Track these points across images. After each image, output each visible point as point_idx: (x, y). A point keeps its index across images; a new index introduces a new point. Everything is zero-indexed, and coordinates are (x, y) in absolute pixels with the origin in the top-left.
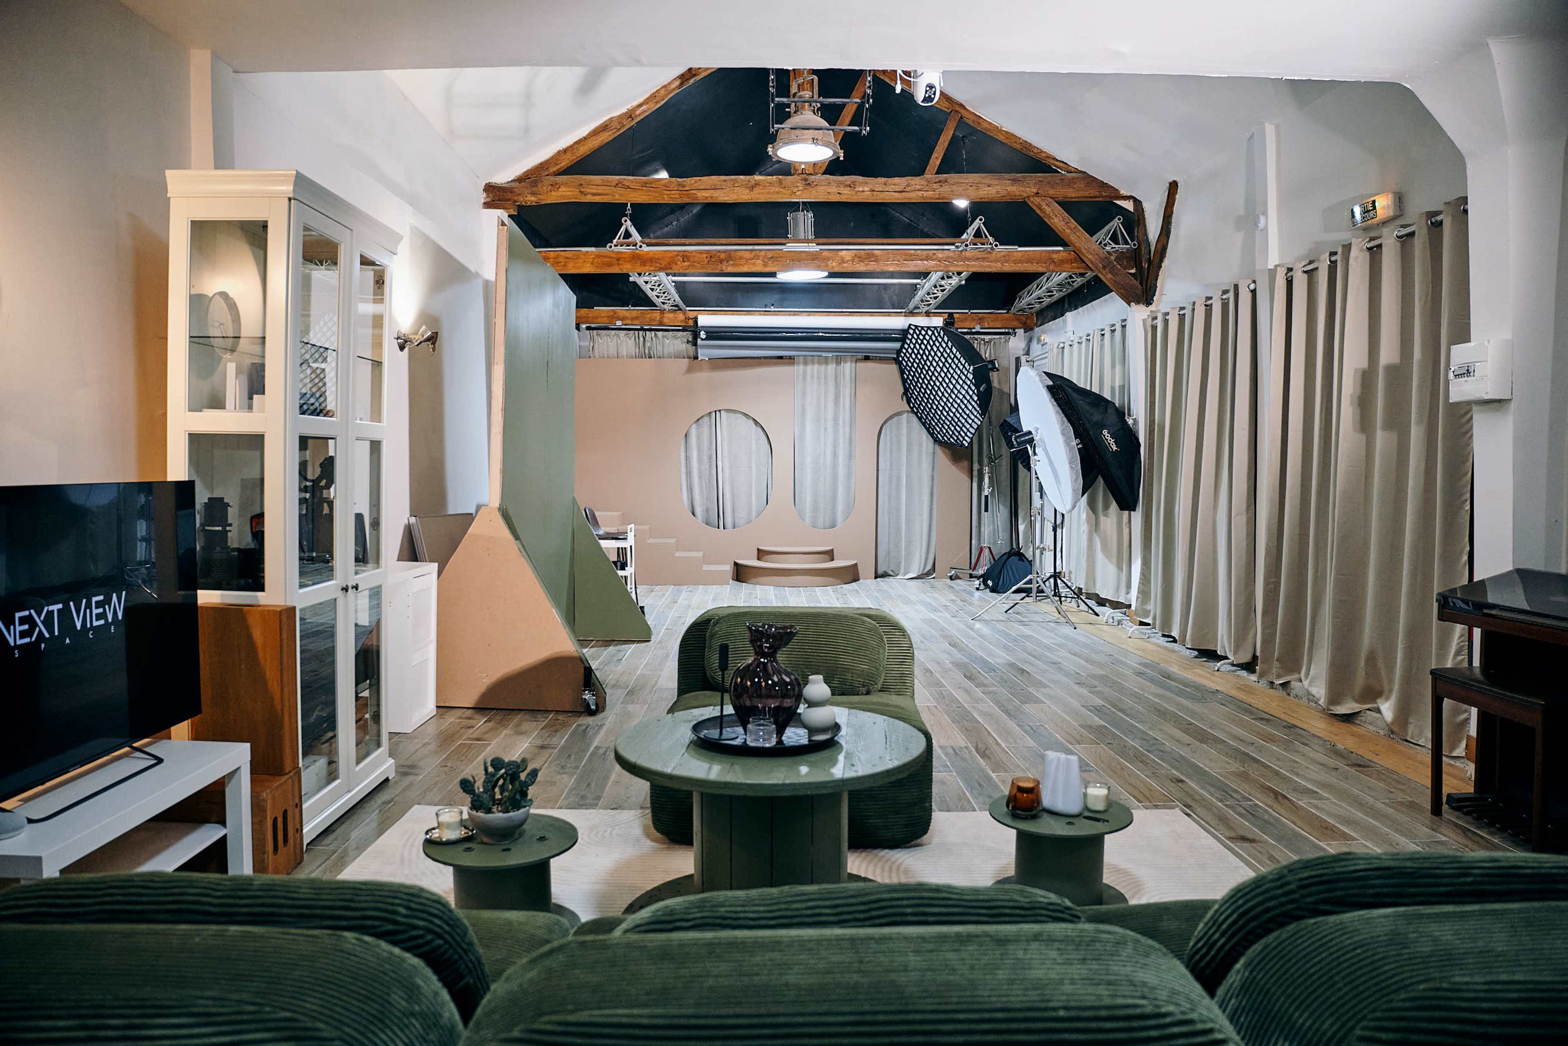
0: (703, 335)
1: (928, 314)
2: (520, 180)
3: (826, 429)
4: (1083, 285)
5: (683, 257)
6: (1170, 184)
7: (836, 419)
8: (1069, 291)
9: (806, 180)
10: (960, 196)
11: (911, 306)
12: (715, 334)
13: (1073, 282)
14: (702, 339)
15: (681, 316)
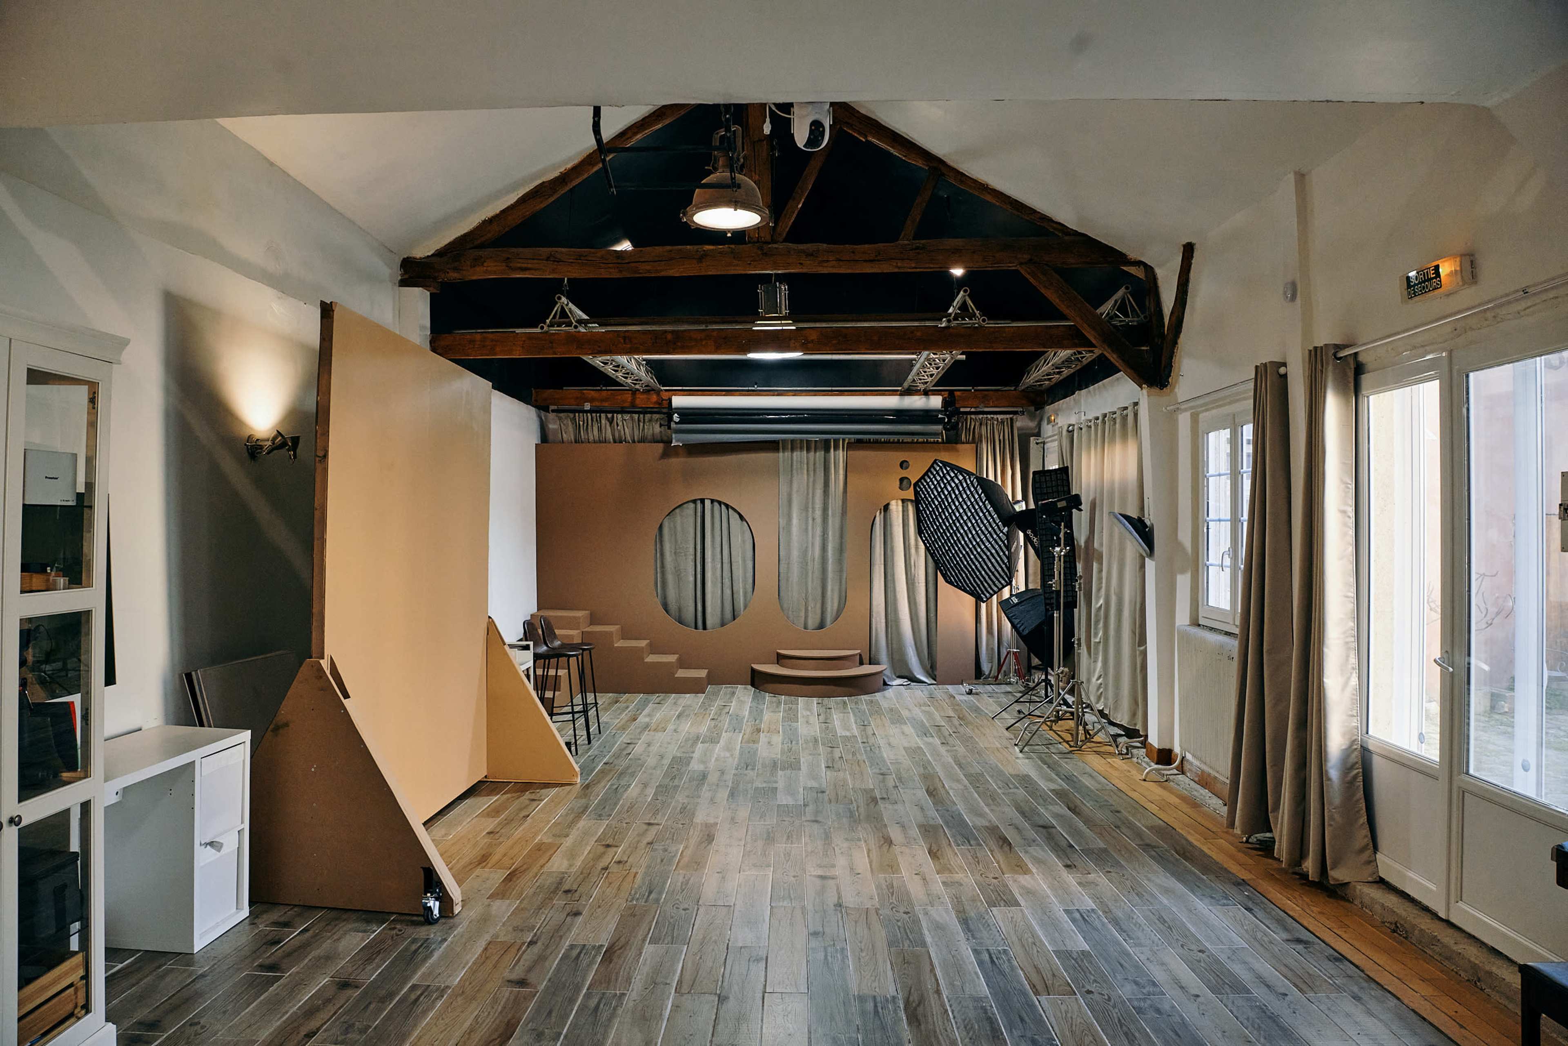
0: (676, 417)
1: (926, 393)
2: (440, 253)
3: (814, 519)
4: (1093, 362)
5: (624, 338)
6: (1184, 246)
7: (825, 509)
8: (1078, 367)
9: (761, 249)
10: (956, 264)
11: (906, 385)
12: (691, 416)
13: (1082, 358)
14: (676, 423)
15: (654, 398)
